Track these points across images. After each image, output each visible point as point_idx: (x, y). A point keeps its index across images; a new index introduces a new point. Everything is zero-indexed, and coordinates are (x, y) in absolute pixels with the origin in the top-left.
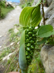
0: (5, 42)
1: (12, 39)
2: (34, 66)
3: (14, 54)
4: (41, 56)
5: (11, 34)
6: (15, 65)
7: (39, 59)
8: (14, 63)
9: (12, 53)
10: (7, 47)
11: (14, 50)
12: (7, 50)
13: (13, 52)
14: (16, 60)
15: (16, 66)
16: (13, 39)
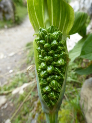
0: (19, 64)
1: (30, 59)
2: (66, 113)
3: (32, 86)
5: (30, 52)
6: (32, 106)
7: (77, 103)
10: (21, 72)
11: (33, 78)
12: (20, 78)
13: (29, 81)
14: (34, 96)
15: (33, 108)
16: (32, 59)
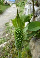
2: (24, 53)
4: (30, 46)
7: (28, 48)
8: (8, 50)
9: (7, 42)
10: (3, 37)
